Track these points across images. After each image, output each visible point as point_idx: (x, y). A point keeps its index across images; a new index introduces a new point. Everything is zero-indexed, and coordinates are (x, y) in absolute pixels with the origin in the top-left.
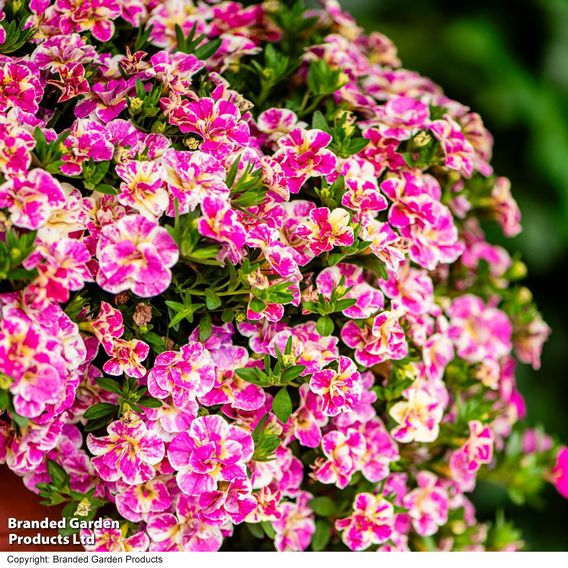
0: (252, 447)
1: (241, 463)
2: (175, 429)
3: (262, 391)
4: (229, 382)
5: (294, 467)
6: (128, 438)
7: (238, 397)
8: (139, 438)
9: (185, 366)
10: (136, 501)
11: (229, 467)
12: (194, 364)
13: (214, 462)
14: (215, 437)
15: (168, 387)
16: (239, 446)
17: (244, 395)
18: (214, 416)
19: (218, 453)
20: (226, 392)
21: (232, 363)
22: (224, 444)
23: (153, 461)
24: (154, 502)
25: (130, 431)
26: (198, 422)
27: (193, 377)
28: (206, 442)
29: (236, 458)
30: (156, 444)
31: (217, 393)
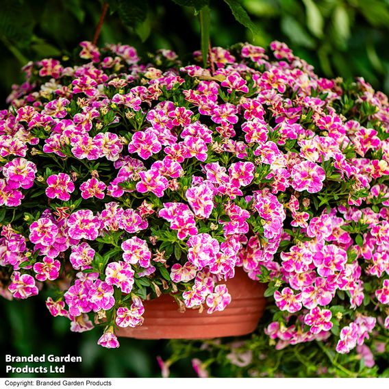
5: (358, 269)
19: (333, 260)
23: (307, 263)
29: (341, 262)
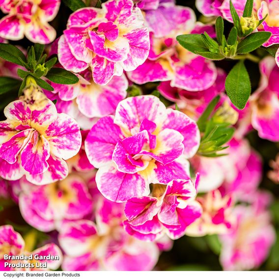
0: (197, 137)
1: (183, 160)
2: (96, 113)
3: (212, 66)
4: (169, 52)
6: (32, 123)
7: (180, 72)
8: (46, 124)
9: (110, 30)
10: (46, 204)
11: (166, 164)
12: (121, 27)
13: (146, 158)
14: (148, 125)
15: (86, 57)
16: (179, 136)
17: (188, 70)
18: (147, 97)
20: (165, 66)
21: (174, 28)
22: (161, 133)
24: (71, 205)
25: (35, 114)
26: (126, 104)
27: (120, 44)
28: (135, 131)
30: (70, 131)
31: (151, 66)
